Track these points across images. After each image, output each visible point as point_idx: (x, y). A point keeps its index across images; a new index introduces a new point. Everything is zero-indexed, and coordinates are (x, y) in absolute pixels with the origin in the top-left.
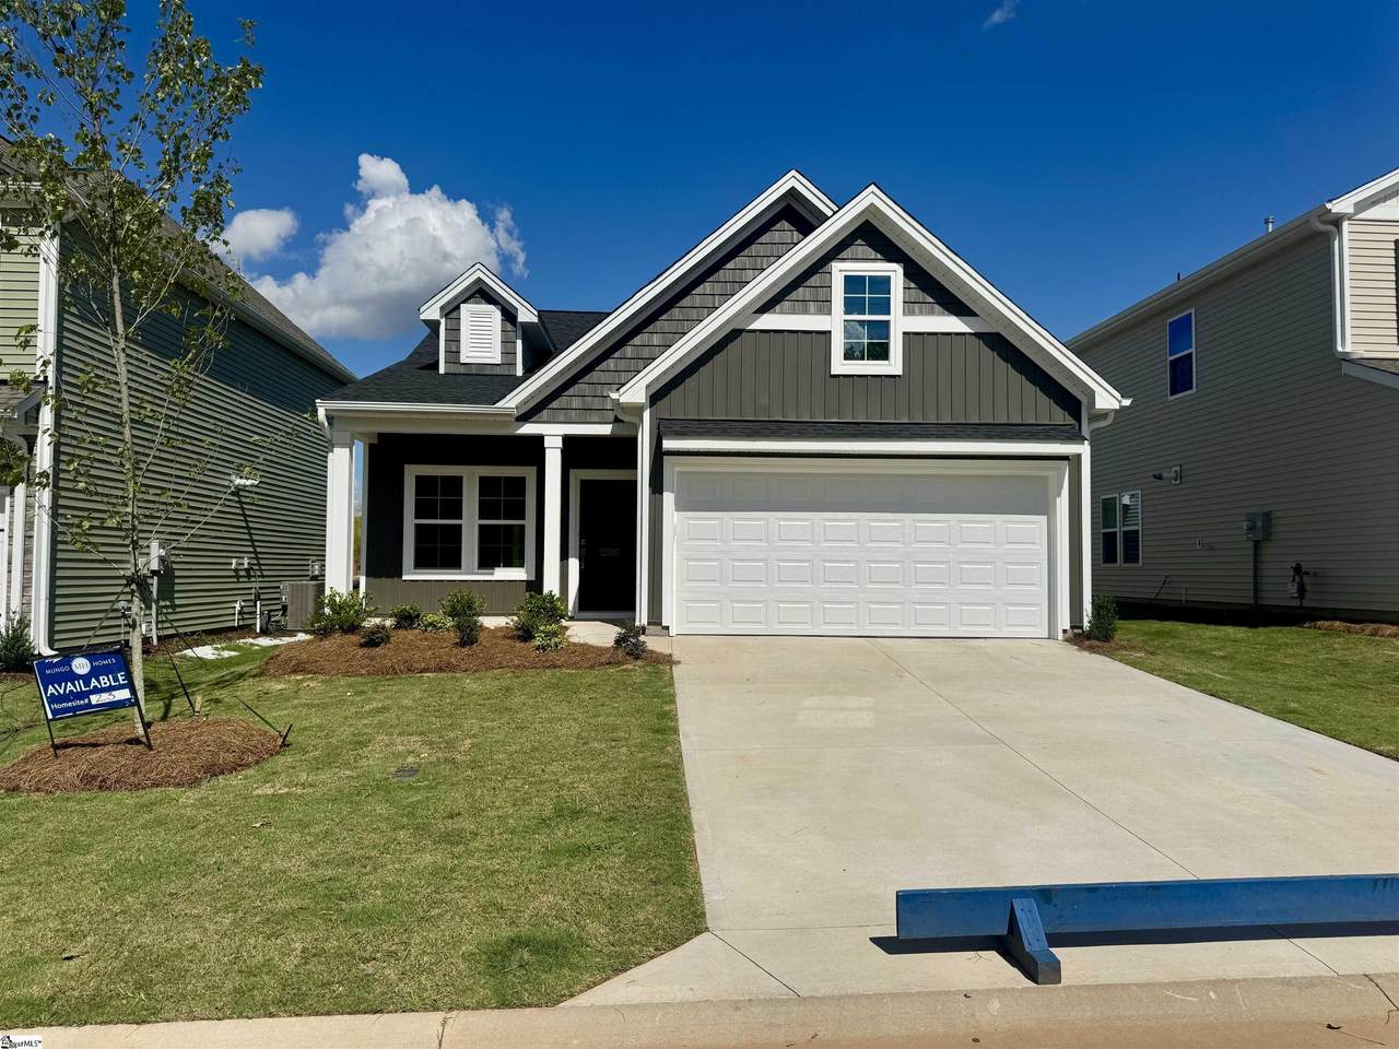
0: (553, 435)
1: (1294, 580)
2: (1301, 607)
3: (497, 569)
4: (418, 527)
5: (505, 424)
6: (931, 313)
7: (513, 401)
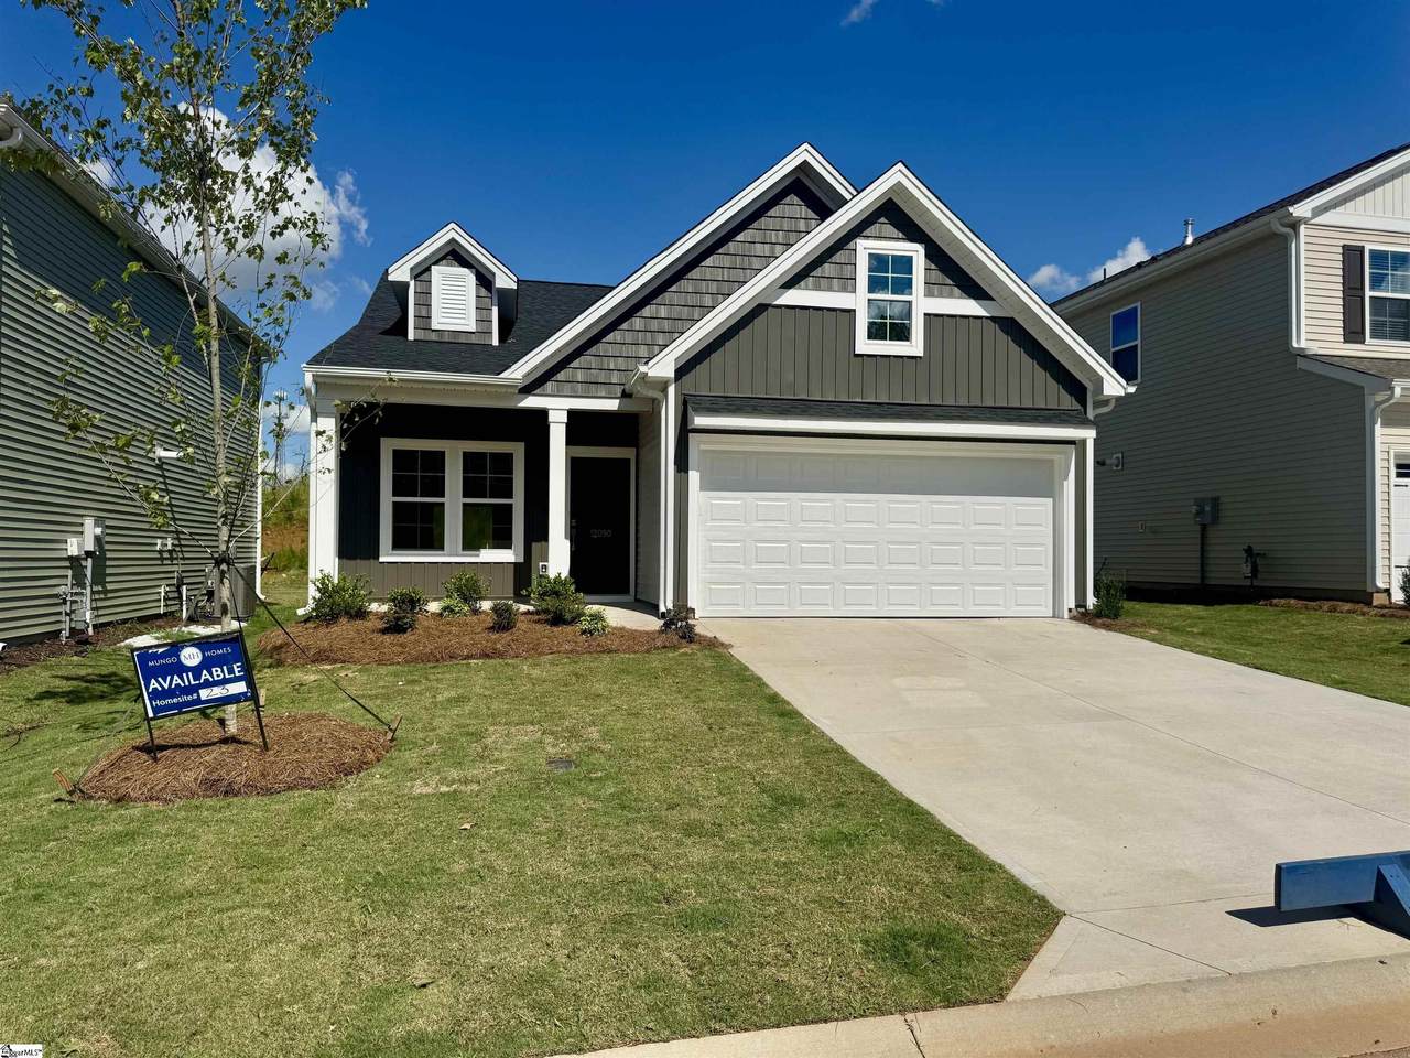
0: (558, 408)
1: (1247, 561)
2: (1252, 586)
3: (483, 551)
4: (395, 504)
5: (506, 396)
6: (951, 296)
7: (518, 372)
